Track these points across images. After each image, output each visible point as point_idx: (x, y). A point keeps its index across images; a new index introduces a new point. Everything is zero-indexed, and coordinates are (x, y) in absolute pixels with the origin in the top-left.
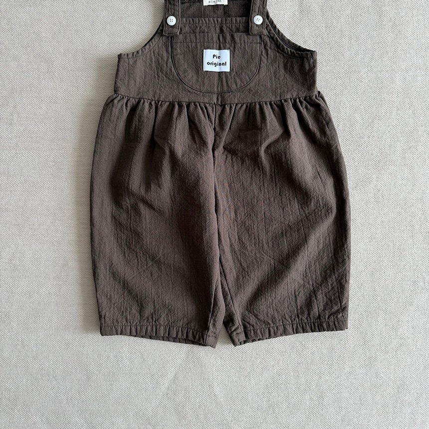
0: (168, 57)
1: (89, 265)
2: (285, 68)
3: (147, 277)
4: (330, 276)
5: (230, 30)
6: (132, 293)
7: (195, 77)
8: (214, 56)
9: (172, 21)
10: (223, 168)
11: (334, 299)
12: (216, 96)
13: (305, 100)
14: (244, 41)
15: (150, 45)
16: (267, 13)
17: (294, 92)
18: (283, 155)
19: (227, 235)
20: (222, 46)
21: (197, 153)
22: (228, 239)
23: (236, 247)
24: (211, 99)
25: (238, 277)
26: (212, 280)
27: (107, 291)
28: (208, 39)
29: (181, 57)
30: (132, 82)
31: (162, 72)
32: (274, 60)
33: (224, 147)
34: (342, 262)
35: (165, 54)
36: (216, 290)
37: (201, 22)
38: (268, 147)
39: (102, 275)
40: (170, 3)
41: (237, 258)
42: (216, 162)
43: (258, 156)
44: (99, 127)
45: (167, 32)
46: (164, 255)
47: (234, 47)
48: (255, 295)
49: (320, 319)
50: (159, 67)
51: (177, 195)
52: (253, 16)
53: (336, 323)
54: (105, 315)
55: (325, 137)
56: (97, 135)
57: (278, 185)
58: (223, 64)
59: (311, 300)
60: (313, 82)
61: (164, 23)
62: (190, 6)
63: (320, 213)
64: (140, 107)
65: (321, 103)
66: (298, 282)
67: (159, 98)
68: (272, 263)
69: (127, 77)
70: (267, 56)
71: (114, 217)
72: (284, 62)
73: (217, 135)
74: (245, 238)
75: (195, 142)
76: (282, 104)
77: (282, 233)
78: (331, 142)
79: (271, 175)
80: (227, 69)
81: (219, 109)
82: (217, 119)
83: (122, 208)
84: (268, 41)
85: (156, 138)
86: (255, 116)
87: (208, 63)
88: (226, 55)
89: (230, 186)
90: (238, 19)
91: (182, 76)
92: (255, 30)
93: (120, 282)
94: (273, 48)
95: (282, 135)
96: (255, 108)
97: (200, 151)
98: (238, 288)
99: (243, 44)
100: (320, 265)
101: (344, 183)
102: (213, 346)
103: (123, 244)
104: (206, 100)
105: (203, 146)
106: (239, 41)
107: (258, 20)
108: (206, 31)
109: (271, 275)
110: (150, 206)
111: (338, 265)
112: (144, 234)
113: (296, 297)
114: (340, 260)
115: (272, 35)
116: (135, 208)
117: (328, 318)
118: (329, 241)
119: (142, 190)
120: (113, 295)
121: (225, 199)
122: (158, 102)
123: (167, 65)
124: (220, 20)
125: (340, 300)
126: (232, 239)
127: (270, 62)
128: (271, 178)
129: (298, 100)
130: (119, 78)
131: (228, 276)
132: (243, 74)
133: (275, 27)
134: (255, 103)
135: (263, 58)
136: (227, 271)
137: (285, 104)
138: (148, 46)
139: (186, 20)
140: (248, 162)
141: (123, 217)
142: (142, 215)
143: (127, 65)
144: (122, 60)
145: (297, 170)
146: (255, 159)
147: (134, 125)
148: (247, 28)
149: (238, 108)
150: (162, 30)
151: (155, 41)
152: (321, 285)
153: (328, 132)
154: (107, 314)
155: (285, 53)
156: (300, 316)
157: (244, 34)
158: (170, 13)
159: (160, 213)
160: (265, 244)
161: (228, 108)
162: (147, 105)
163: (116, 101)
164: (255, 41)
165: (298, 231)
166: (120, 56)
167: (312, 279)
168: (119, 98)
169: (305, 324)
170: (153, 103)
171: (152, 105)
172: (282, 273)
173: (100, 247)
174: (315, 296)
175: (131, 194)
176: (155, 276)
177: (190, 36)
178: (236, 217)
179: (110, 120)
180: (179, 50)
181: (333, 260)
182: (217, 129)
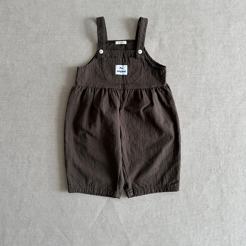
0: (100, 68)
1: (63, 161)
2: (152, 73)
3: (89, 166)
4: (171, 167)
5: (128, 56)
6: (82, 174)
7: (112, 77)
8: (120, 68)
9: (101, 52)
10: (124, 118)
11: (173, 177)
12: (121, 86)
13: (161, 88)
14: (134, 61)
15: (91, 63)
16: (145, 48)
17: (156, 84)
18: (151, 113)
19: (126, 148)
20: (124, 63)
21: (112, 112)
22: (126, 150)
23: (130, 153)
24: (119, 87)
25: (130, 167)
26: (118, 168)
27: (71, 173)
28: (117, 60)
29: (106, 68)
30: (84, 80)
31: (97, 75)
32: (147, 70)
33: (124, 108)
34: (177, 160)
35: (98, 67)
36: (120, 173)
37: (114, 52)
38: (144, 109)
39: (69, 166)
40: (101, 44)
41: (130, 158)
42: (121, 115)
43: (140, 113)
44: (69, 99)
45: (99, 57)
46: (97, 157)
47: (129, 64)
48: (138, 175)
49: (167, 186)
50: (96, 72)
51: (103, 130)
52: (138, 50)
53: (174, 188)
54: (70, 184)
55: (169, 105)
56: (68, 103)
57: (149, 126)
58: (124, 72)
59: (163, 177)
60: (165, 80)
61: (98, 52)
62: (110, 45)
63: (167, 138)
64: (87, 91)
65: (168, 90)
66: (157, 170)
67: (96, 86)
68: (146, 161)
69: (81, 77)
70: (144, 68)
71: (75, 139)
72: (151, 70)
73: (121, 103)
74: (134, 149)
75: (112, 107)
76: (150, 90)
77: (150, 147)
78: (172, 107)
79: (145, 121)
80: (126, 74)
81: (122, 92)
82: (121, 96)
83: (78, 135)
84: (145, 61)
85: (94, 105)
86: (138, 95)
87: (118, 71)
88: (126, 67)
89: (127, 125)
90: (131, 51)
91: (106, 77)
92: (139, 57)
93: (77, 168)
94: (147, 64)
95: (150, 104)
96: (138, 92)
97: (114, 111)
98: (130, 172)
99: (133, 63)
100: (167, 162)
101: (178, 125)
102: (119, 198)
103: (79, 151)
104: (117, 88)
105: (115, 109)
106: (131, 61)
107: (140, 52)
108: (117, 56)
109: (145, 166)
110: (91, 135)
111: (175, 162)
112: (88, 148)
113: (156, 176)
114: (176, 160)
115: (146, 59)
116: (84, 135)
117: (170, 186)
118: (171, 151)
119: (87, 128)
120: (74, 175)
121: (125, 132)
122: (95, 88)
123: (99, 72)
124: (123, 51)
125: (176, 178)
126: (128, 150)
127: (145, 70)
128: (146, 123)
129: (157, 88)
130: (78, 78)
131: (126, 166)
132: (133, 76)
133: (148, 55)
134: (138, 89)
135: (142, 69)
136: (125, 164)
137: (152, 90)
138: (90, 63)
139: (108, 51)
140: (135, 115)
141: (79, 140)
142: (87, 139)
143: (81, 72)
144: (79, 70)
145: (157, 120)
146: (138, 114)
147: (84, 99)
148: (135, 55)
149: (131, 91)
150: (97, 56)
151: (94, 61)
152: (167, 171)
153: (171, 103)
154: (72, 183)
155: (152, 66)
156: (158, 185)
157: (134, 58)
158: (100, 48)
159: (96, 138)
160: (142, 152)
161: (126, 91)
162: (90, 90)
163: (76, 88)
164: (139, 61)
165: (157, 146)
166: (78, 68)
167: (164, 168)
168: (78, 87)
169: (160, 188)
170: (93, 89)
171: (92, 90)
172: (150, 165)
173: (69, 153)
174: (165, 176)
175: (82, 129)
176: (93, 166)
177: (110, 58)
178: (130, 139)
179: (73, 96)
180: (104, 65)
181: (173, 160)
182: (122, 100)
